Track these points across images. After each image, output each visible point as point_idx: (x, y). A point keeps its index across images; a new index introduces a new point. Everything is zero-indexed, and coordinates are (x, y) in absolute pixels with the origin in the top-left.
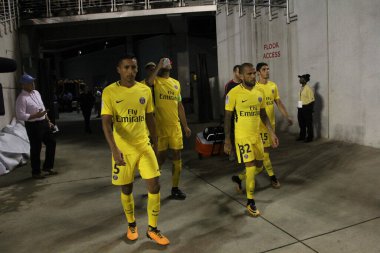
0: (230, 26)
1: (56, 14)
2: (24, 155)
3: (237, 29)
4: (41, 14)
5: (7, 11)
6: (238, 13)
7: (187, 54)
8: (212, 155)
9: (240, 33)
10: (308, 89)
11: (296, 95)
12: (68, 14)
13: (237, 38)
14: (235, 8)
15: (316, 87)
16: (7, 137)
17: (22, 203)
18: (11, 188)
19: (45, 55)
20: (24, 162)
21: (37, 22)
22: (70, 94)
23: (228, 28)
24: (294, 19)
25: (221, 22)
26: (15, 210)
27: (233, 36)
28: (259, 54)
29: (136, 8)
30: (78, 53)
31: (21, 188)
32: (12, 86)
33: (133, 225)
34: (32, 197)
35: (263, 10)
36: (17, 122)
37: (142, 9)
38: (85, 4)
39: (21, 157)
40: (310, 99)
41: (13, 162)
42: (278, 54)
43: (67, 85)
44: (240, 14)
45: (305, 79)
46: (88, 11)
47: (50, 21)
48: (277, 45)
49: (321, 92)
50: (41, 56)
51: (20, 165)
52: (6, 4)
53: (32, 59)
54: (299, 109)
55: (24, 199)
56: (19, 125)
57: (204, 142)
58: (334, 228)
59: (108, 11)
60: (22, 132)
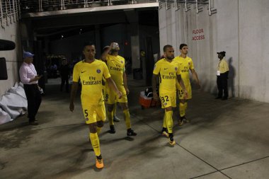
0: (168, 18)
1: (45, 10)
2: (24, 108)
3: (173, 19)
4: (35, 10)
5: (12, 8)
6: (174, 9)
7: (138, 37)
8: (151, 107)
9: (176, 22)
10: (224, 62)
11: (215, 66)
12: (54, 9)
13: (174, 26)
14: (172, 4)
15: (230, 61)
16: (11, 95)
17: (22, 142)
18: (14, 131)
19: (38, 38)
20: (23, 113)
21: (32, 15)
22: (55, 66)
23: (167, 18)
24: (214, 12)
25: (162, 15)
26: (18, 146)
27: (171, 24)
28: (189, 37)
29: (102, 5)
30: (61, 37)
31: (21, 131)
32: (15, 60)
33: (99, 158)
34: (29, 138)
35: (192, 6)
36: (19, 85)
37: (106, 5)
38: (66, 2)
39: (22, 110)
40: (226, 69)
41: (16, 113)
42: (203, 37)
43: (53, 59)
44: (176, 8)
45: (222, 55)
46: (68, 7)
47: (41, 14)
48: (202, 31)
49: (233, 64)
50: (35, 39)
51: (21, 115)
52: (12, 3)
53: (29, 41)
54: (218, 76)
55: (23, 139)
56: (20, 87)
57: (146, 98)
58: (243, 162)
59: (82, 7)
60: (22, 92)
